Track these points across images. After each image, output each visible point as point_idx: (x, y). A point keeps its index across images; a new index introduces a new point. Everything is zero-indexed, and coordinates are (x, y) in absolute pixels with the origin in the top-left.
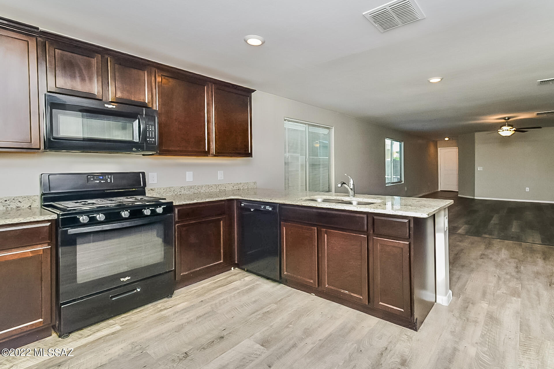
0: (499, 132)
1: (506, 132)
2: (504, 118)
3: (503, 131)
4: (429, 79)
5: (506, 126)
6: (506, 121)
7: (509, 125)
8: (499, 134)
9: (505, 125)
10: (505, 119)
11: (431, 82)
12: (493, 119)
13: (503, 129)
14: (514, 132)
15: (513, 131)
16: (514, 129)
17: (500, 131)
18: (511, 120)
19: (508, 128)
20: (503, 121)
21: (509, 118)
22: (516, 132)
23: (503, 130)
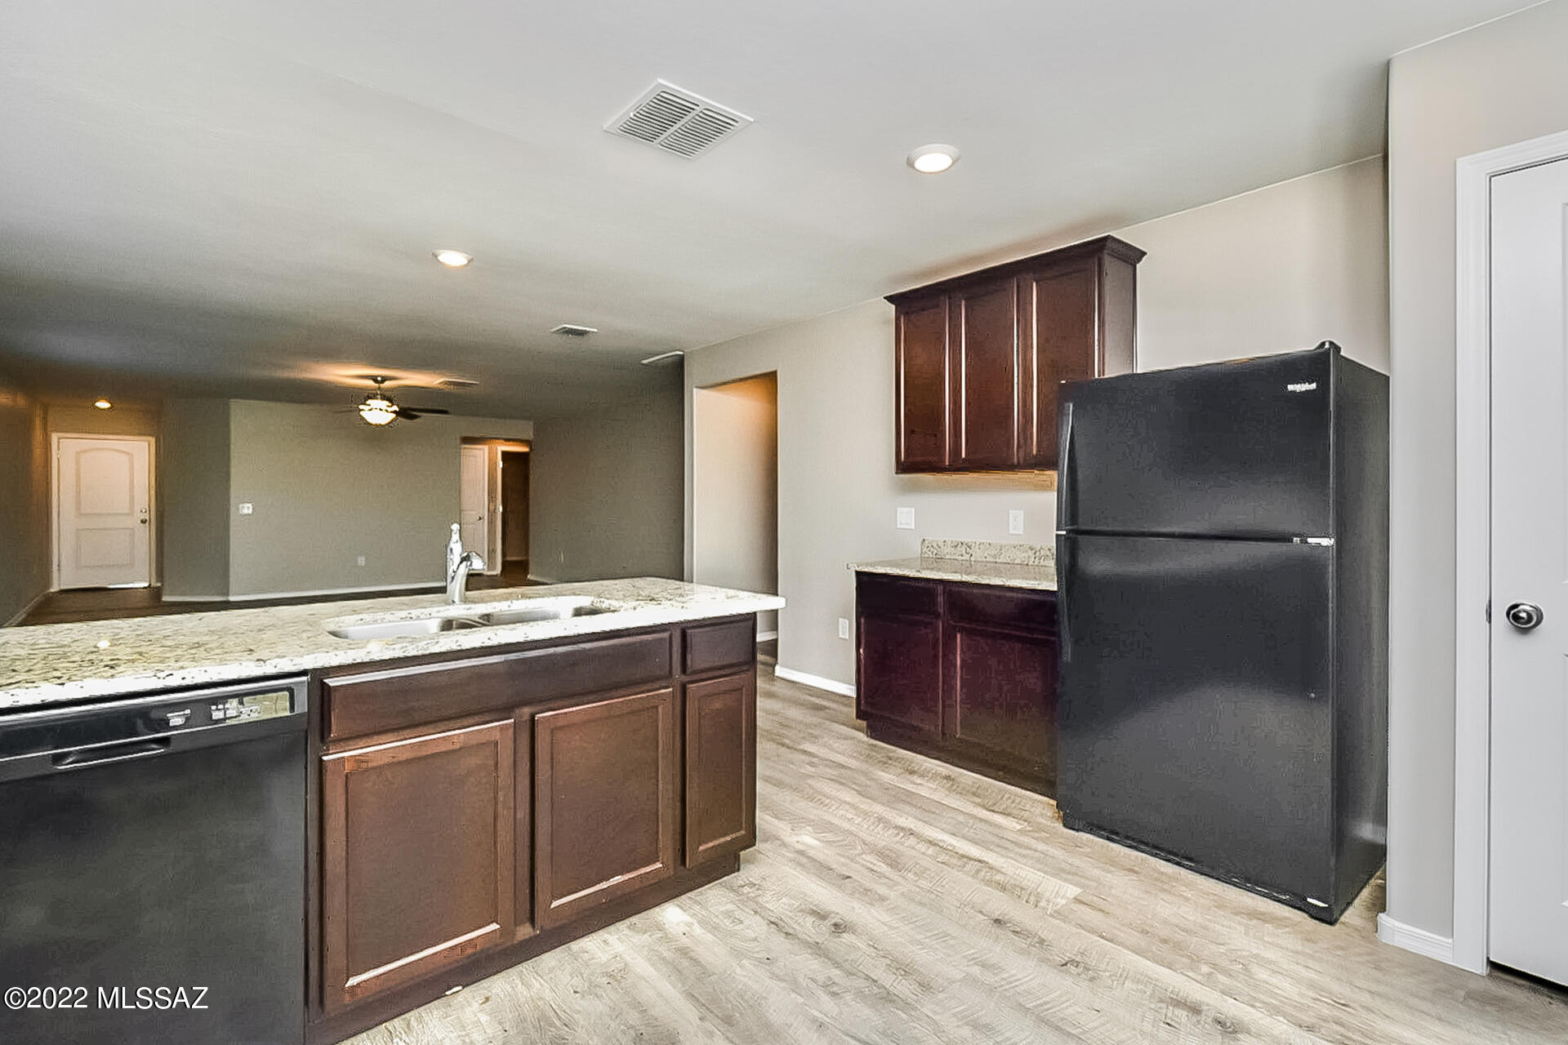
0: (361, 413)
1: (378, 413)
2: (374, 379)
3: (370, 410)
4: (437, 252)
5: (377, 399)
6: (377, 385)
7: (384, 398)
8: (361, 416)
9: (374, 397)
10: (376, 381)
11: (439, 261)
12: (345, 374)
13: (369, 405)
14: (394, 416)
15: (391, 412)
16: (395, 408)
17: (362, 410)
18: (387, 384)
19: (385, 404)
20: (370, 383)
21: (384, 379)
22: (400, 418)
23: (370, 408)
